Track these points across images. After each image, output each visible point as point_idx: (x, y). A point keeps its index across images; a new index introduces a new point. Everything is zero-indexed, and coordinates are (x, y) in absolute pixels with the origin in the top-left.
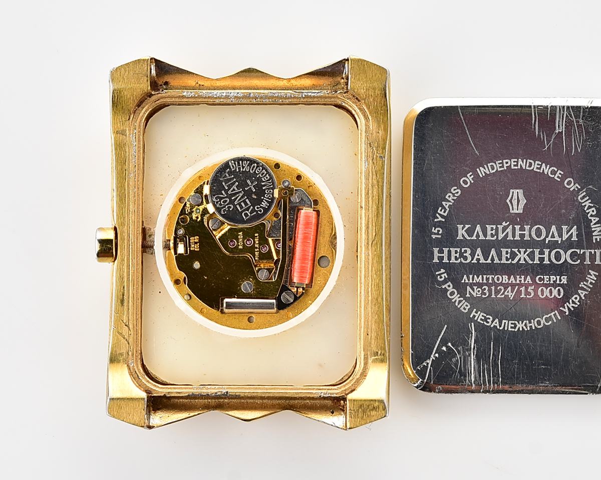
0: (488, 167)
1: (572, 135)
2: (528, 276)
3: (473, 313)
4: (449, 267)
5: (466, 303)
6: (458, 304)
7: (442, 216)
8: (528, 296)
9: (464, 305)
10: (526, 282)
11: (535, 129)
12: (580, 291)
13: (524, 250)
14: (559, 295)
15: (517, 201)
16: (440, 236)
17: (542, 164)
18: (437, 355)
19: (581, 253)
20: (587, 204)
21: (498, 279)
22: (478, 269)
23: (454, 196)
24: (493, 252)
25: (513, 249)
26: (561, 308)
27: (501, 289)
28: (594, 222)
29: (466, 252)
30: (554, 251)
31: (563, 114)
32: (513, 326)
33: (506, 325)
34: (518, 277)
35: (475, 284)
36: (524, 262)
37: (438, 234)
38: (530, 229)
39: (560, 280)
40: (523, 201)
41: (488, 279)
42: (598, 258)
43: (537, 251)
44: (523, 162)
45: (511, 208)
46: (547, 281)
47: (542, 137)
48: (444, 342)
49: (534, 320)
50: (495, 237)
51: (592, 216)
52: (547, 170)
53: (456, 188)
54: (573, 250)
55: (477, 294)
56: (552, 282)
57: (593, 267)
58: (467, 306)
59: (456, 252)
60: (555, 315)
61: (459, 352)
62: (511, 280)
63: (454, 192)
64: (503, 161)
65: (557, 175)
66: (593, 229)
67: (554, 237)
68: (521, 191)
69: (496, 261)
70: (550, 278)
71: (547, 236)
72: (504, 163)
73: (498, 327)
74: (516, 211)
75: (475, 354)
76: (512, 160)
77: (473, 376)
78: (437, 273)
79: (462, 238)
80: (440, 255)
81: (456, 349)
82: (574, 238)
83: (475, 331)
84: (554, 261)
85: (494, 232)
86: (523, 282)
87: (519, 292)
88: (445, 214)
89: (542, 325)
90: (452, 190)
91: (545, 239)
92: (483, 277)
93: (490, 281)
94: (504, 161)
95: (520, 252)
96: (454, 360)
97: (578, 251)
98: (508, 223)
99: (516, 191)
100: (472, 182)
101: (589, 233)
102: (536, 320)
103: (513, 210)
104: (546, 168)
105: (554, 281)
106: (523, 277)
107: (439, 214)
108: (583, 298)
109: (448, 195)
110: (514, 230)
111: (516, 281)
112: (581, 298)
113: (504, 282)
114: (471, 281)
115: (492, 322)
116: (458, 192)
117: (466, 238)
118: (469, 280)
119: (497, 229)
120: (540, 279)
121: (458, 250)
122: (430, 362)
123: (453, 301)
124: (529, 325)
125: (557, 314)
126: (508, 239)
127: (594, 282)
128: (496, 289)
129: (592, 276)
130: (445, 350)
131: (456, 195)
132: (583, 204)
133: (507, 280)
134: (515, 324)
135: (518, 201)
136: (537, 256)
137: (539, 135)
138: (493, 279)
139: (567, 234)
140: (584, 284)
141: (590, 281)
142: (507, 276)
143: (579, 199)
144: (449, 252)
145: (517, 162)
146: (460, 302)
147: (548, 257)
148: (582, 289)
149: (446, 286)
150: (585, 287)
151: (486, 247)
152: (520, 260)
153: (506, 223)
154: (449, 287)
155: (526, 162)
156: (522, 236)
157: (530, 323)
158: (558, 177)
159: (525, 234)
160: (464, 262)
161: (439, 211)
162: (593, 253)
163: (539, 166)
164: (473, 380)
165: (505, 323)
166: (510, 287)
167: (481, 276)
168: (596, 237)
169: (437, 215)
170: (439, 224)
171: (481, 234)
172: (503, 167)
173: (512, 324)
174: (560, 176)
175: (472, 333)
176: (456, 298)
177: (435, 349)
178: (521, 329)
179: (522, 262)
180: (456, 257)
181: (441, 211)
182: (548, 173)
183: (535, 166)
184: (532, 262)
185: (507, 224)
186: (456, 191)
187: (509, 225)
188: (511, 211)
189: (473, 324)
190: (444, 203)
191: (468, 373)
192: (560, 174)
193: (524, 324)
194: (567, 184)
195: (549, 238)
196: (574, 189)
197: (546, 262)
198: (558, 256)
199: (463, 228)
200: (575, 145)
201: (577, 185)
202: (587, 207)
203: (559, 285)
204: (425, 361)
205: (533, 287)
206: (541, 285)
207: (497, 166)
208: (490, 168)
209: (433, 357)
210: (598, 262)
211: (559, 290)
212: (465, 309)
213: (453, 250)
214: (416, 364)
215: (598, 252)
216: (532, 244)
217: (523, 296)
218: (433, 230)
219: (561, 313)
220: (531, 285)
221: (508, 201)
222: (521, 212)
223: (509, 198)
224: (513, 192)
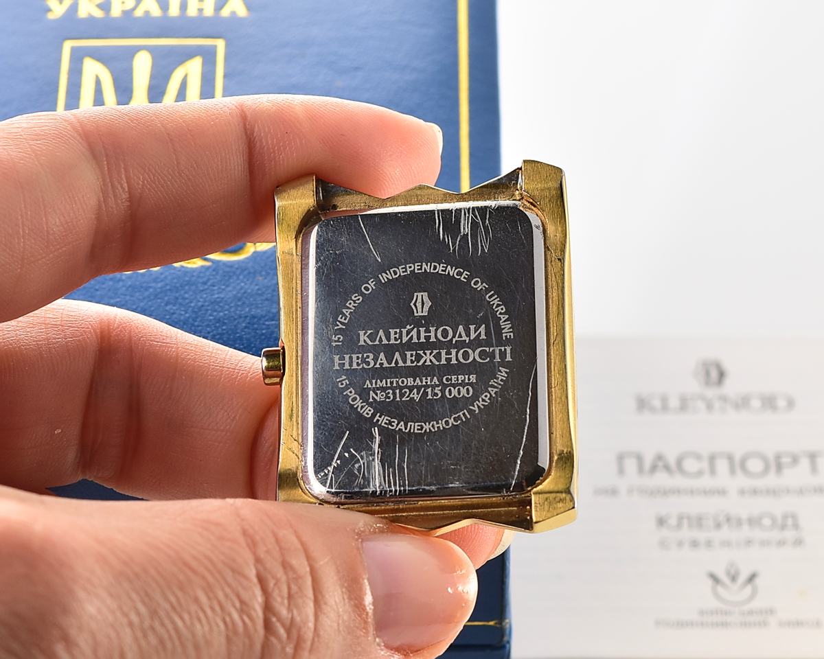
0: (390, 273)
1: (478, 236)
2: (435, 378)
3: (377, 417)
4: (351, 373)
5: (369, 408)
6: (361, 409)
7: (342, 323)
8: (435, 397)
10: (433, 383)
11: (439, 232)
12: (490, 389)
13: (430, 351)
14: (468, 394)
15: (422, 303)
16: (341, 343)
17: (447, 266)
18: (339, 462)
19: (491, 351)
20: (496, 302)
21: (403, 382)
22: (380, 373)
23: (355, 303)
24: (397, 355)
25: (418, 352)
26: (471, 407)
27: (406, 392)
28: (503, 320)
29: (368, 357)
30: (462, 351)
31: (468, 217)
32: (419, 427)
33: (412, 427)
34: (424, 378)
35: (378, 389)
36: (430, 364)
37: (338, 341)
38: (436, 330)
39: (469, 379)
40: (428, 304)
41: (392, 383)
42: (508, 355)
43: (443, 352)
44: (427, 265)
45: (415, 311)
46: (455, 381)
47: (447, 240)
48: (345, 448)
49: (442, 421)
50: (399, 340)
51: (501, 313)
52: (452, 271)
53: (357, 295)
54: (482, 349)
55: (380, 398)
56: (460, 382)
57: (503, 364)
58: (370, 410)
59: (358, 358)
60: (464, 414)
61: (362, 459)
62: (416, 382)
63: (355, 299)
64: (406, 267)
65: (463, 276)
66: (502, 327)
67: (461, 337)
68: (425, 294)
69: (401, 364)
70: (458, 378)
71: (454, 337)
72: (408, 268)
73: (404, 430)
74: (420, 314)
75: (379, 458)
76: (416, 264)
77: (377, 480)
78: (338, 380)
79: (364, 344)
80: (341, 362)
81: (359, 455)
82: (483, 337)
83: (379, 435)
84: (462, 360)
85: (397, 336)
86: (429, 383)
87: (426, 393)
88: (346, 322)
89: (450, 425)
90: (353, 298)
91: (451, 340)
92: (386, 381)
93: (395, 385)
94: (408, 266)
95: (425, 354)
96: (357, 466)
97: (487, 349)
98: (413, 326)
99: (420, 294)
100: (374, 288)
101: (499, 331)
102: (444, 421)
104: (452, 269)
105: (462, 381)
106: (429, 378)
107: (339, 322)
108: (494, 396)
109: (349, 302)
110: (419, 333)
111: (422, 382)
112: (491, 396)
113: (409, 384)
114: (374, 386)
115: (397, 425)
116: (359, 299)
117: (368, 344)
118: (372, 385)
119: (401, 333)
120: (447, 380)
121: (360, 356)
122: (331, 469)
123: (355, 406)
124: (436, 426)
125: (467, 413)
126: (412, 342)
127: (504, 379)
128: (400, 391)
129: (503, 373)
130: (348, 456)
131: (357, 302)
132: (491, 303)
133: (413, 382)
134: (421, 426)
135: (423, 304)
136: (444, 356)
137: (444, 238)
138: (397, 382)
139: (475, 333)
140: (494, 382)
141: (500, 378)
142: (412, 379)
143: (487, 298)
144: (351, 358)
145: (421, 266)
146: (362, 407)
147: (455, 356)
148: (493, 386)
149: (347, 392)
150: (496, 385)
151: (390, 351)
152: (425, 361)
153: (410, 326)
154: (351, 393)
155: (431, 265)
156: (428, 338)
157: (438, 423)
158: (464, 278)
159: (430, 336)
160: (366, 367)
161: (339, 319)
162: (503, 350)
163: (444, 269)
164: (378, 485)
165: (411, 425)
166: (415, 390)
167: (384, 380)
168: (506, 334)
170: (340, 331)
171: (384, 338)
172: (406, 271)
173: (418, 426)
174: (467, 277)
175: (375, 437)
176: (358, 403)
177: (337, 455)
178: (428, 431)
179: (428, 363)
180: (357, 363)
181: (341, 318)
182: (453, 275)
183: (440, 268)
184: (438, 363)
186: (357, 298)
187: (413, 328)
188: (416, 314)
189: (376, 428)
190: (344, 311)
191: (373, 478)
192: (466, 274)
193: (431, 425)
194: (474, 284)
195: (457, 338)
196: (482, 289)
197: (454, 361)
198: (466, 356)
199: (365, 334)
200: (482, 246)
201: (484, 284)
202: (495, 305)
203: (468, 384)
204: (326, 468)
205: (440, 388)
206: (448, 386)
207: (400, 271)
208: (393, 274)
209: (334, 464)
210: (509, 358)
211: (468, 389)
212: (368, 414)
213: (354, 356)
214: (316, 473)
215: (508, 349)
216: (438, 345)
217: (430, 397)
218: (333, 338)
219: (470, 411)
220: (438, 386)
221: (412, 304)
222: (426, 314)
223: (413, 302)
224: (417, 296)
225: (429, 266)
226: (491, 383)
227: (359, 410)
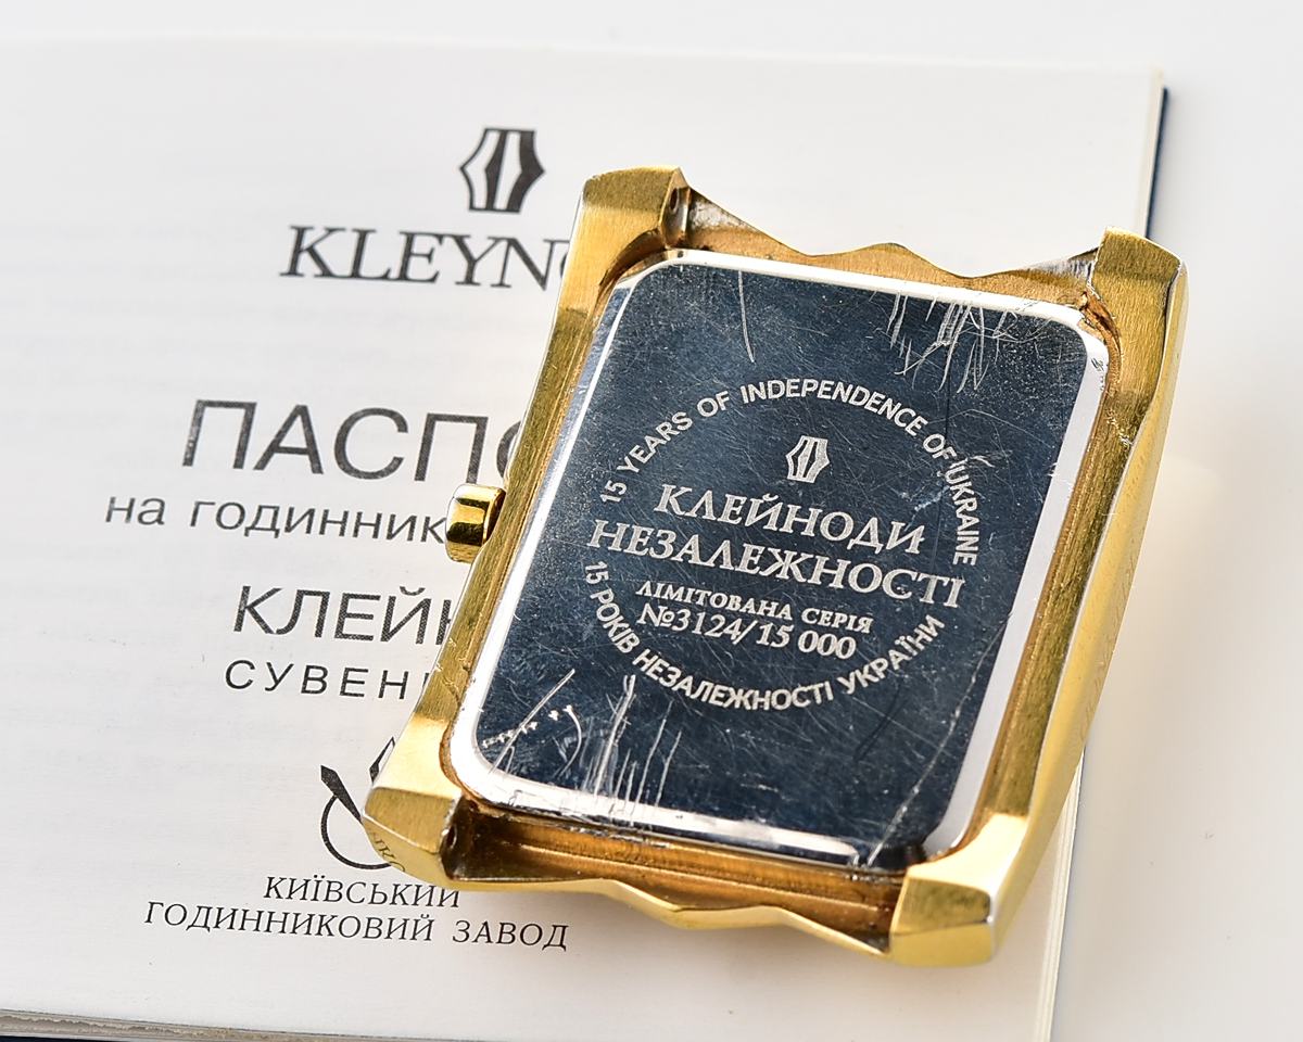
0: (766, 387)
1: (968, 356)
2: (787, 607)
3: (642, 657)
4: (619, 561)
5: (633, 635)
6: (615, 634)
7: (635, 462)
8: (774, 644)
9: (628, 638)
10: (779, 616)
11: (891, 333)
12: (892, 653)
13: (795, 553)
14: (844, 652)
15: (810, 458)
16: (618, 500)
17: (886, 399)
18: (534, 725)
19: (920, 579)
20: (962, 488)
21: (718, 601)
22: (678, 573)
23: (675, 428)
24: (725, 547)
25: (769, 549)
26: (841, 680)
27: (718, 621)
28: (965, 525)
29: (665, 537)
30: (860, 567)
31: (962, 315)
32: (722, 695)
33: (708, 692)
34: (764, 603)
35: (663, 602)
36: (787, 577)
37: (615, 494)
38: (821, 516)
39: (856, 624)
40: (822, 461)
41: (695, 597)
42: (953, 596)
44: (845, 389)
45: (791, 470)
46: (826, 622)
47: (902, 350)
48: (559, 704)
49: (772, 692)
50: (740, 519)
51: (964, 512)
52: (892, 410)
53: (684, 414)
54: (903, 571)
55: (662, 621)
56: (836, 625)
57: (938, 610)
58: (632, 640)
59: (644, 535)
60: (822, 690)
61: (584, 730)
62: (746, 607)
63: (678, 422)
64: (802, 382)
65: (911, 425)
66: (959, 539)
67: (869, 540)
68: (822, 443)
69: (726, 564)
70: (833, 617)
71: (854, 536)
72: (805, 385)
73: (688, 694)
74: (800, 478)
75: (619, 736)
76: (824, 382)
77: (600, 779)
78: (588, 568)
79: (666, 511)
80: (606, 535)
81: (579, 720)
82: (913, 549)
83: (634, 692)
84: (854, 585)
85: (738, 510)
86: (771, 614)
87: (758, 632)
88: (644, 460)
89: (787, 705)
90: (674, 419)
91: (846, 541)
92: (686, 592)
93: (700, 602)
94: (806, 381)
95: (783, 556)
96: (567, 741)
97: (914, 575)
98: (776, 497)
99: (811, 440)
100: (724, 408)
101: (950, 544)
102: (776, 693)
103: (794, 474)
104: (893, 407)
105: (840, 624)
106: (774, 605)
107: (631, 458)
108: (897, 668)
109: (663, 425)
110: (784, 512)
111: (757, 609)
112: (890, 666)
115: (678, 680)
116: (685, 423)
117: (673, 512)
118: (653, 592)
119: (748, 505)
120: (811, 615)
121: (650, 531)
122: (513, 735)
123: (605, 626)
124: (757, 700)
126: (765, 527)
127: (930, 639)
128: (707, 617)
129: (930, 628)
130: (556, 719)
131: (679, 427)
132: (952, 488)
133: (738, 605)
134: (727, 693)
135: (812, 459)
136: (820, 569)
137: (897, 345)
138: (707, 599)
139: (899, 538)
140: (906, 640)
141: (922, 635)
142: (739, 599)
143: (947, 477)
144: (629, 532)
145: (834, 388)
147: (844, 575)
148: (900, 649)
149: (599, 595)
150: (907, 647)
151: (712, 535)
152: (778, 571)
153: (771, 496)
154: (606, 597)
155: (854, 390)
156: (798, 527)
157: (762, 695)
158: (914, 429)
159: (806, 524)
160: (654, 555)
161: (632, 453)
162: (945, 584)
163: (878, 403)
164: (597, 788)
165: (706, 687)
166: (740, 620)
167: (682, 589)
168: (961, 555)
169: (626, 458)
170: (625, 477)
171: (709, 508)
172: (800, 391)
173: (721, 691)
174: (919, 427)
175: (625, 695)
177: (534, 713)
178: (737, 706)
179: (783, 575)
180: (640, 543)
181: (637, 452)
182: (893, 418)
183: (870, 401)
184: (804, 580)
185: (771, 499)
186: (683, 421)
187: (776, 502)
188: (790, 477)
189: (633, 677)
190: (648, 439)
191: (592, 772)
192: (920, 423)
193: (747, 695)
194: (929, 444)
195: (857, 541)
196: (942, 457)
197: (837, 584)
198: (865, 578)
199: (673, 492)
200: (970, 377)
201: (950, 450)
202: (958, 494)
203: (850, 633)
204: (505, 731)
205: (791, 628)
206: (808, 627)
207: (788, 388)
208: (770, 390)
209: (523, 728)
210: (951, 602)
211: (846, 644)
212: (625, 646)
213: (637, 530)
214: (481, 735)
215: (957, 584)
216: (816, 545)
217: (763, 641)
218: (607, 486)
219: (838, 689)
220: (788, 623)
221: (789, 457)
222: (812, 482)
223: (794, 451)
224: (806, 442)
225: (849, 391)
226: (897, 642)
227: (611, 634)
